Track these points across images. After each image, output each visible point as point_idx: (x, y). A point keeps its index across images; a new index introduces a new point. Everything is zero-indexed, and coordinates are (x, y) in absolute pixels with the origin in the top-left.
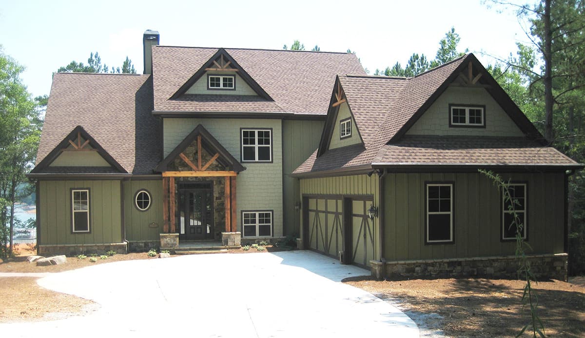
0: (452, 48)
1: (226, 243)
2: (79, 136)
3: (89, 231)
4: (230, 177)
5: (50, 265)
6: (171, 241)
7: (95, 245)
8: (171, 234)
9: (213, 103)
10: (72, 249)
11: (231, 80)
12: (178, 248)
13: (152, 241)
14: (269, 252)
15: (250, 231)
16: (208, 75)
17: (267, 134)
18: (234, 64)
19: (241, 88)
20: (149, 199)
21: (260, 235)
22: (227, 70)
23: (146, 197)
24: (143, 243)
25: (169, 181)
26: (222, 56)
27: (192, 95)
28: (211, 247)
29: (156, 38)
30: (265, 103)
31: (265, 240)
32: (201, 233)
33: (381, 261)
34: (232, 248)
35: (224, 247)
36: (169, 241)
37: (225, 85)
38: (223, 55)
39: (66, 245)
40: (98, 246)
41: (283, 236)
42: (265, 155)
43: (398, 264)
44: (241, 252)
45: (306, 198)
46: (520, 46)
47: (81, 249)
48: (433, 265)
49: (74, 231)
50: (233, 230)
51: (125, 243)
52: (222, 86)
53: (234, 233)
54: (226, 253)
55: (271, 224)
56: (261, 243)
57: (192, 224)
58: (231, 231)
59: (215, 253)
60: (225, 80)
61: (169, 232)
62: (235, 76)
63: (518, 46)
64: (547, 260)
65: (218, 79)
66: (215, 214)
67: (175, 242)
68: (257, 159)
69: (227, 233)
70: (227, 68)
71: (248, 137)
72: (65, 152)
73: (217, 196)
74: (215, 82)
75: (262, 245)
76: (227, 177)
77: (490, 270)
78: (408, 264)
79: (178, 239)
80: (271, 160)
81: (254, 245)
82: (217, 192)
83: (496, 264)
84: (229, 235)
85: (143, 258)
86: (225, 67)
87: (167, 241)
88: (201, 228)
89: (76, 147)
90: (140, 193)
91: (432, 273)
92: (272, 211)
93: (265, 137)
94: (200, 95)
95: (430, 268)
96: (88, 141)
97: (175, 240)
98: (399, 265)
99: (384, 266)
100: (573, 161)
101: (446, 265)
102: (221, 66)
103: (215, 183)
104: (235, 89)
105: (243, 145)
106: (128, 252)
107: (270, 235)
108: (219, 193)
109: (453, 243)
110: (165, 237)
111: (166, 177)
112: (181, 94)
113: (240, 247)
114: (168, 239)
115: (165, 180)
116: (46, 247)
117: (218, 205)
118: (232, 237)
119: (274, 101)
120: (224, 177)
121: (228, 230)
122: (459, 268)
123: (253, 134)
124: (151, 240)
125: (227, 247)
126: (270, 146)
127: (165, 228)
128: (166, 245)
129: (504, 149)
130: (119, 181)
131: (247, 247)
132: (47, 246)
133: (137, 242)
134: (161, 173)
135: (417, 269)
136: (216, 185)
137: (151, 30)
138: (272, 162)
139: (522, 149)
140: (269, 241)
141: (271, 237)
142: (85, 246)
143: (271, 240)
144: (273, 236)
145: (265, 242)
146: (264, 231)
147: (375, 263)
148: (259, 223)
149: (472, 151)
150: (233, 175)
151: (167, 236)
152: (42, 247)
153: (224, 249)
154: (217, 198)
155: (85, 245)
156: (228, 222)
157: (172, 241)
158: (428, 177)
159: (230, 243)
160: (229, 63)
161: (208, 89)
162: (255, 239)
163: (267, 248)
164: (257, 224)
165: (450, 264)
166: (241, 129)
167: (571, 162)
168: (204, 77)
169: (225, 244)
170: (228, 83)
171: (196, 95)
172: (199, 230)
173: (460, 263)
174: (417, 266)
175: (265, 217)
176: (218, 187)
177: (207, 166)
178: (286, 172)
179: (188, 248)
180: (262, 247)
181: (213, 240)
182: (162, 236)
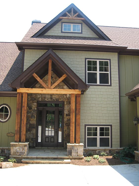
1: (70, 153)
4: (76, 95)
6: (20, 150)
8: (21, 143)
9: (64, 40)
12: (26, 156)
15: (92, 142)
16: (62, 23)
17: (106, 64)
18: (81, 15)
19: (86, 32)
20: (8, 113)
21: (100, 146)
22: (76, 18)
25: (22, 97)
26: (72, 9)
28: (56, 157)
31: (105, 150)
32: (54, 142)
34: (75, 159)
35: (68, 157)
36: (18, 150)
41: (120, 147)
42: (105, 79)
52: (72, 31)
53: (78, 144)
54: (69, 163)
55: (110, 137)
56: (102, 154)
57: (47, 134)
58: (75, 142)
59: (58, 163)
61: (20, 141)
62: (81, 24)
65: (69, 26)
66: (65, 127)
67: (23, 151)
68: (98, 83)
69: (71, 144)
71: (91, 65)
73: (67, 113)
74: (67, 28)
75: (102, 155)
76: (73, 94)
79: (27, 148)
80: (109, 84)
81: (96, 156)
82: (67, 110)
84: (73, 146)
86: (75, 16)
87: (16, 150)
88: (54, 138)
90: (1, 107)
92: (111, 126)
93: (104, 66)
94: (55, 36)
97: (23, 149)
102: (71, 15)
103: (65, 104)
104: (81, 33)
105: (87, 72)
107: (109, 146)
110: (15, 146)
111: (20, 93)
113: (83, 158)
114: (17, 147)
115: (19, 95)
117: (67, 120)
118: (76, 148)
120: (71, 94)
121: (72, 141)
123: (95, 63)
125: (71, 157)
126: (109, 73)
127: (17, 137)
128: (15, 153)
131: (88, 158)
134: (16, 90)
136: (66, 104)
138: (111, 85)
140: (108, 151)
141: (109, 148)
143: (110, 151)
144: (111, 147)
145: (105, 153)
146: (105, 142)
148: (100, 136)
150: (78, 93)
151: (17, 145)
153: (68, 159)
154: (67, 115)
156: (72, 134)
159: (74, 154)
160: (77, 13)
161: (62, 32)
162: (97, 150)
163: (107, 159)
164: (98, 137)
166: (86, 59)
168: (59, 24)
169: (69, 155)
170: (76, 28)
171: (52, 36)
172: (52, 139)
176: (68, 106)
177: (56, 84)
178: (121, 95)
179: (35, 157)
180: (103, 159)
181: (63, 148)
182: (13, 145)
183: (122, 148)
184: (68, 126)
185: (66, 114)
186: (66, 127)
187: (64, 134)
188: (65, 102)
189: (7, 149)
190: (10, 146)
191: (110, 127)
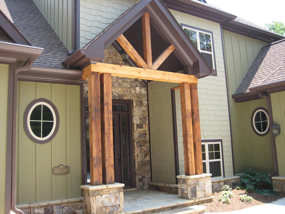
6: (110, 201)
13: (59, 202)
17: (208, 38)
23: (48, 115)
24: (41, 207)
34: (202, 202)
35: (192, 201)
36: (106, 201)
41: (234, 175)
50: (198, 170)
53: (204, 176)
55: (221, 160)
58: (196, 174)
61: (104, 182)
66: (136, 149)
67: (118, 203)
73: (138, 123)
79: (122, 194)
80: (214, 73)
82: (138, 117)
84: (197, 180)
90: (35, 106)
92: (221, 141)
93: (206, 42)
97: (117, 198)
103: (134, 105)
107: (221, 175)
108: (140, 119)
110: (99, 193)
113: (213, 199)
114: (104, 196)
117: (139, 136)
118: (201, 183)
121: (192, 171)
125: (197, 200)
126: (212, 53)
127: (97, 173)
130: (7, 66)
134: (86, 67)
136: (136, 106)
138: (216, 75)
141: (222, 178)
144: (224, 176)
148: (209, 159)
157: (113, 199)
159: (200, 194)
164: (207, 161)
166: (182, 25)
169: (192, 197)
182: (94, 192)
184: (141, 146)
185: (137, 125)
186: (139, 148)
187: (136, 163)
188: (134, 102)
189: (57, 205)
191: (220, 143)
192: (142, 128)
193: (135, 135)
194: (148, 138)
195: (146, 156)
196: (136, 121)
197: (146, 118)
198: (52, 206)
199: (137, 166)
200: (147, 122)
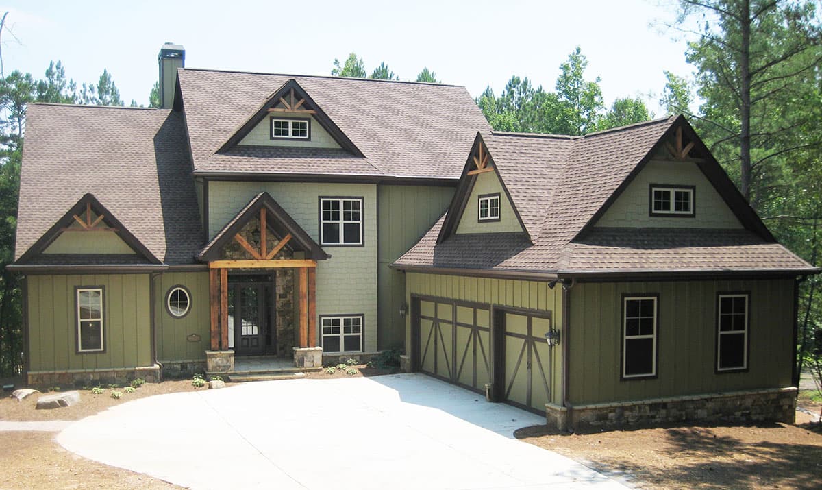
0: (577, 75)
1: (302, 363)
2: (89, 208)
3: (102, 349)
4: (308, 268)
5: (58, 407)
6: (222, 362)
7: (112, 369)
8: (223, 352)
9: (279, 160)
10: (77, 377)
11: (303, 125)
12: (232, 372)
13: (191, 361)
14: (365, 376)
15: (331, 344)
16: (272, 118)
17: (356, 205)
18: (309, 104)
19: (319, 138)
20: (187, 300)
21: (345, 350)
22: (299, 111)
23: (183, 297)
24: (179, 363)
25: (219, 275)
26: (292, 90)
27: (248, 147)
28: (280, 370)
29: (181, 55)
30: (353, 159)
31: (353, 357)
32: (257, 346)
33: (564, 406)
34: (309, 371)
35: (298, 369)
36: (220, 362)
37: (295, 133)
38: (295, 90)
39: (69, 371)
40: (117, 372)
41: (378, 350)
42: (353, 235)
43: (586, 409)
44: (322, 377)
45: (416, 300)
46: (669, 76)
47: (92, 376)
48: (631, 409)
49: (80, 350)
50: (310, 344)
51: (156, 366)
52: (290, 135)
53: (313, 349)
54: (302, 378)
55: (361, 334)
56: (349, 362)
57: (244, 333)
58: (309, 347)
59: (286, 379)
60: (295, 125)
62: (309, 120)
63: (666, 75)
64: (773, 397)
65: (286, 125)
67: (228, 364)
68: (342, 242)
69: (302, 349)
70: (298, 108)
71: (330, 209)
72: (66, 233)
73: (282, 293)
74: (281, 129)
75: (350, 365)
76: (303, 268)
77: (702, 413)
78: (600, 409)
79: (232, 359)
80: (361, 243)
81: (341, 366)
82: (281, 288)
83: (710, 405)
84: (306, 352)
85: (185, 389)
86: (297, 106)
87: (217, 363)
88: (257, 339)
89: (84, 225)
90: (173, 291)
91: (630, 420)
92: (363, 315)
93: (353, 210)
94: (259, 147)
95: (627, 413)
96: (102, 217)
97: (228, 361)
98: (588, 410)
99: (569, 413)
100: (806, 263)
101: (647, 408)
102: (290, 105)
103: (278, 275)
104: (309, 139)
105: (322, 222)
106: (161, 380)
107: (359, 350)
108: (284, 289)
109: (656, 377)
110: (213, 356)
111: (216, 269)
112: (233, 147)
113: (321, 370)
114: (218, 359)
115: (214, 273)
116: (38, 374)
117: (282, 306)
118: (310, 355)
119: (365, 157)
120: (299, 268)
121: (304, 344)
122: (664, 412)
123: (336, 205)
124: (190, 359)
125: (303, 369)
126: (360, 222)
127: (214, 343)
128: (215, 368)
129: (720, 247)
130: (148, 275)
131: (332, 369)
132: (40, 372)
133: (170, 363)
134: (207, 263)
135: (611, 415)
136: (279, 277)
137: (171, 44)
138: (363, 245)
139: (743, 247)
140: (358, 358)
141: (360, 352)
142: (97, 372)
143: (361, 357)
144: (363, 351)
145: (354, 361)
146: (352, 344)
147: (556, 409)
148: (345, 333)
149: (681, 251)
150: (312, 266)
151: (216, 354)
152: (32, 375)
153: (298, 372)
155: (97, 370)
156: (303, 333)
157: (225, 362)
158: (627, 287)
159: (307, 364)
160: (302, 101)
161: (272, 138)
162: (339, 356)
163: (360, 370)
164: (342, 335)
165: (653, 407)
166: (320, 198)
167: (803, 265)
168: (266, 121)
169: (299, 366)
170: (300, 130)
171: (254, 147)
172: (255, 341)
173: (664, 405)
174: (610, 412)
175: (353, 324)
176: (283, 280)
177: (275, 252)
178: (381, 260)
179: (248, 371)
180: (353, 369)
181: (275, 356)
182: (210, 355)
183: (381, 352)
184: (284, 316)
185: (280, 295)
186: (281, 318)
187: (278, 332)
188: (278, 272)
189: (189, 363)
190: (205, 356)
191: (361, 317)
192: (286, 297)
193: (277, 304)
194: (292, 307)
195: (288, 325)
196: (279, 291)
197: (290, 287)
198: (186, 364)
199: (278, 335)
200: (292, 292)
